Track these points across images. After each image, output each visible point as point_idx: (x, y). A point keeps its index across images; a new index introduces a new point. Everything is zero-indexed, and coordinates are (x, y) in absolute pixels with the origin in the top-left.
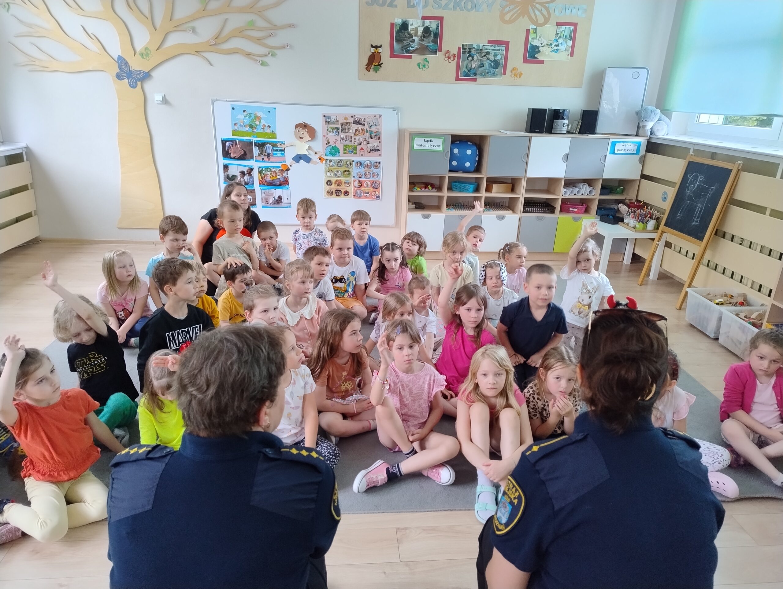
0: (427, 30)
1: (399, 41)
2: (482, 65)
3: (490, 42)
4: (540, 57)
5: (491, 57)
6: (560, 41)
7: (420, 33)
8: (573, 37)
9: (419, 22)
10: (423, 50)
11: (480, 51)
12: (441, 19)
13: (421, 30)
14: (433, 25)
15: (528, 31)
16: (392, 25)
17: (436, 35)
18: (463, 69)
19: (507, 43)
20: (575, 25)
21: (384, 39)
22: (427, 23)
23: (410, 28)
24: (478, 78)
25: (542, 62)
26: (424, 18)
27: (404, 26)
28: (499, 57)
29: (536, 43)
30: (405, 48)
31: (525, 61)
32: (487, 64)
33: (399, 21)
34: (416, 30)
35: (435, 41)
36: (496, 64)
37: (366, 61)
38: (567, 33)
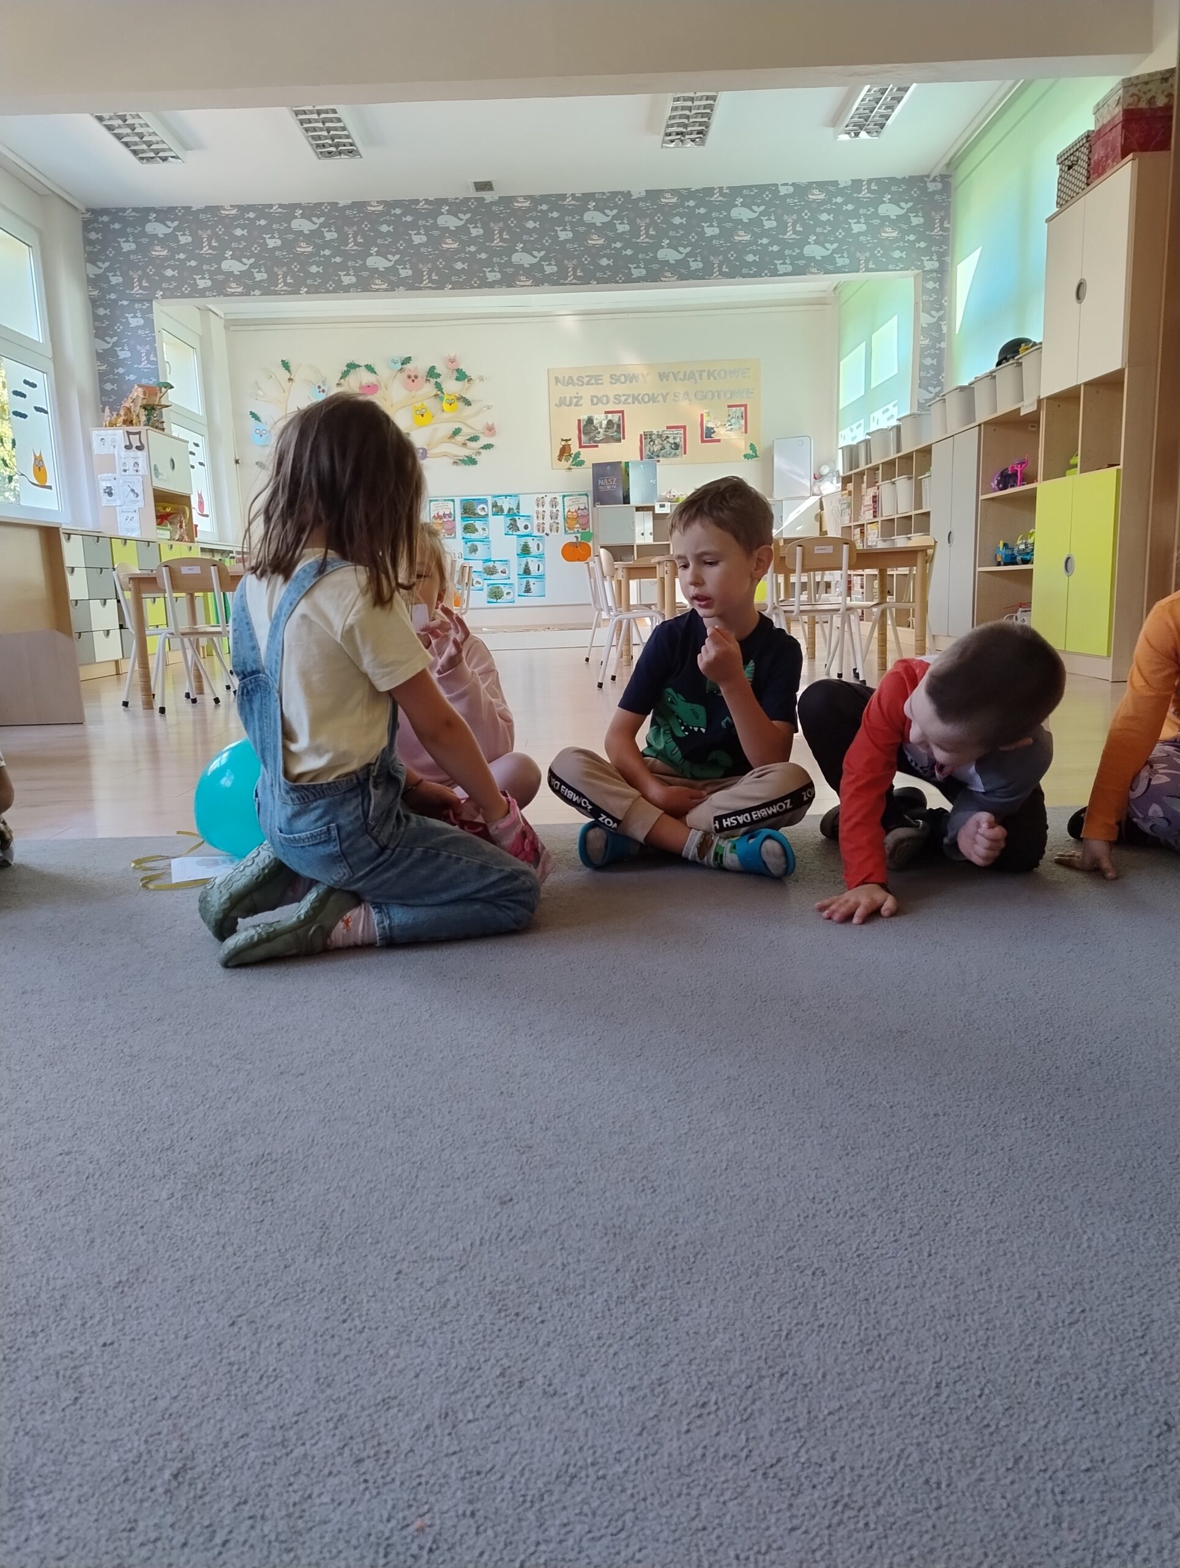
0: (610, 423)
1: (585, 434)
2: (663, 448)
3: (668, 428)
4: (715, 436)
5: (671, 440)
6: (733, 421)
7: (604, 426)
8: (744, 416)
9: (603, 416)
10: (607, 440)
11: (660, 436)
12: (622, 412)
13: (605, 423)
14: (615, 418)
15: (702, 415)
16: (579, 421)
17: (619, 426)
18: (646, 452)
19: (684, 428)
20: (745, 406)
21: (573, 434)
22: (610, 416)
23: (595, 422)
24: (660, 459)
25: (719, 441)
26: (607, 412)
27: (590, 421)
28: (677, 441)
29: (710, 425)
30: (592, 439)
31: (703, 441)
32: (668, 446)
33: (584, 417)
34: (601, 423)
35: (618, 431)
36: (677, 446)
37: (558, 453)
38: (739, 414)
